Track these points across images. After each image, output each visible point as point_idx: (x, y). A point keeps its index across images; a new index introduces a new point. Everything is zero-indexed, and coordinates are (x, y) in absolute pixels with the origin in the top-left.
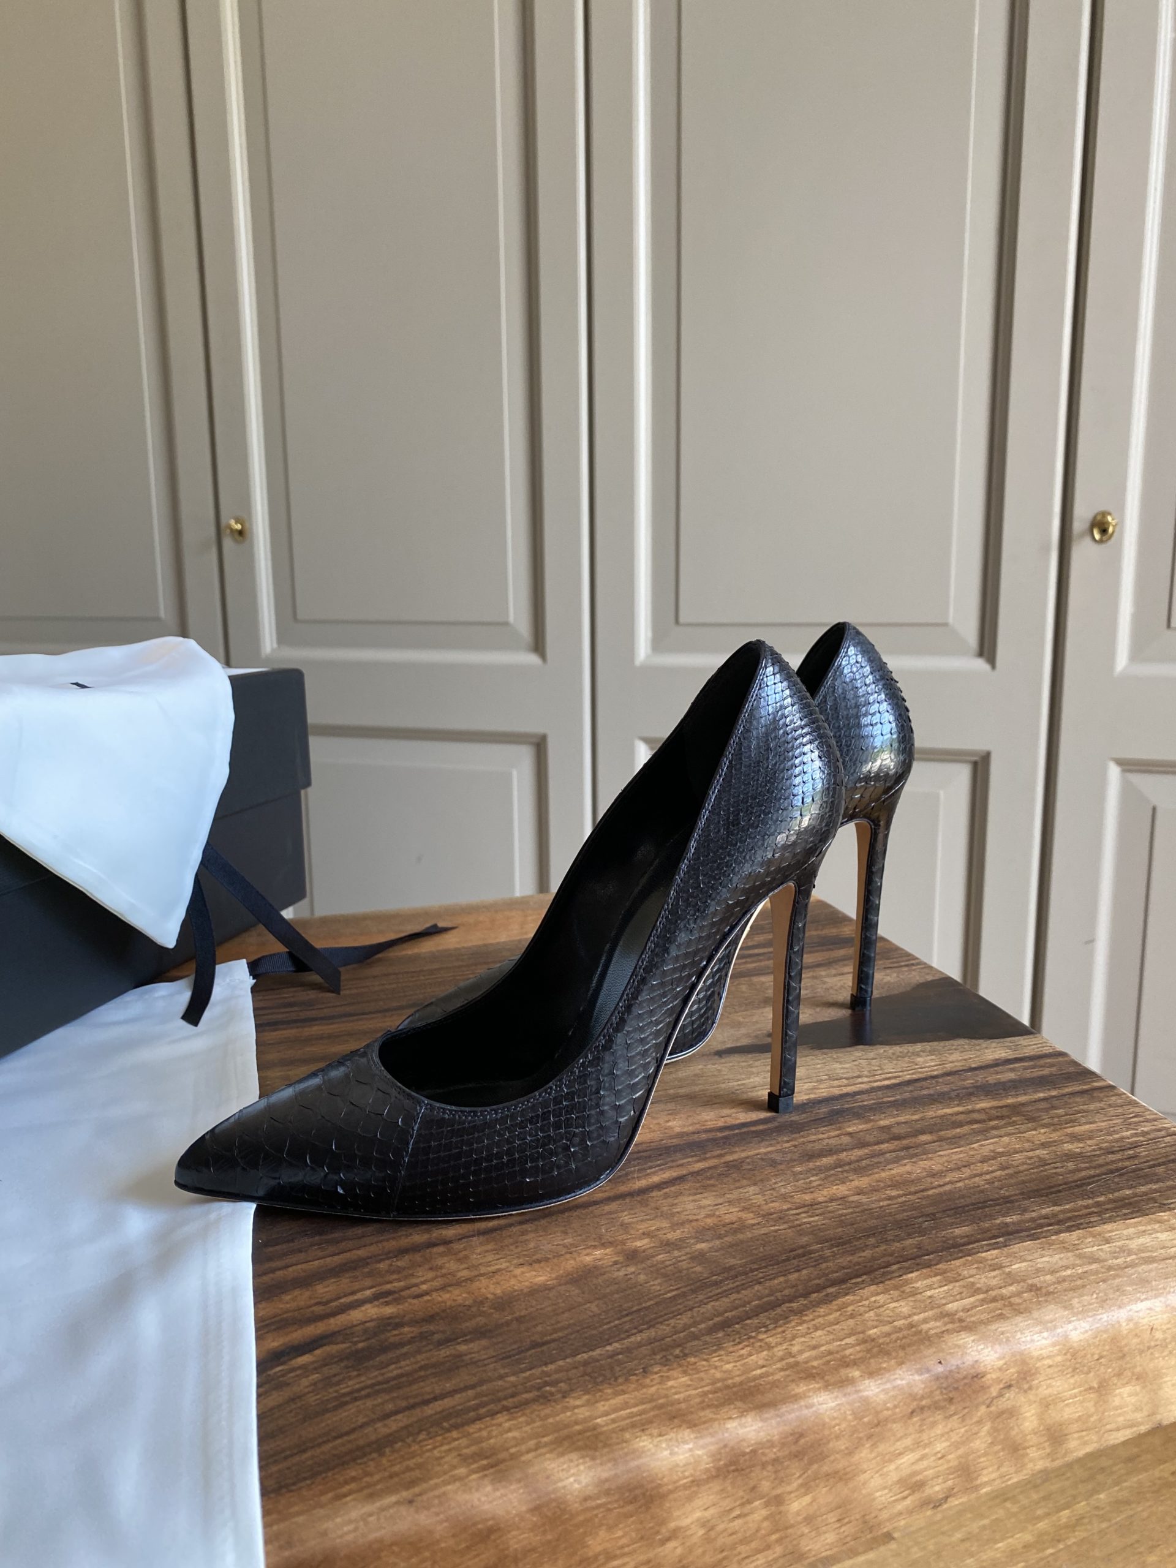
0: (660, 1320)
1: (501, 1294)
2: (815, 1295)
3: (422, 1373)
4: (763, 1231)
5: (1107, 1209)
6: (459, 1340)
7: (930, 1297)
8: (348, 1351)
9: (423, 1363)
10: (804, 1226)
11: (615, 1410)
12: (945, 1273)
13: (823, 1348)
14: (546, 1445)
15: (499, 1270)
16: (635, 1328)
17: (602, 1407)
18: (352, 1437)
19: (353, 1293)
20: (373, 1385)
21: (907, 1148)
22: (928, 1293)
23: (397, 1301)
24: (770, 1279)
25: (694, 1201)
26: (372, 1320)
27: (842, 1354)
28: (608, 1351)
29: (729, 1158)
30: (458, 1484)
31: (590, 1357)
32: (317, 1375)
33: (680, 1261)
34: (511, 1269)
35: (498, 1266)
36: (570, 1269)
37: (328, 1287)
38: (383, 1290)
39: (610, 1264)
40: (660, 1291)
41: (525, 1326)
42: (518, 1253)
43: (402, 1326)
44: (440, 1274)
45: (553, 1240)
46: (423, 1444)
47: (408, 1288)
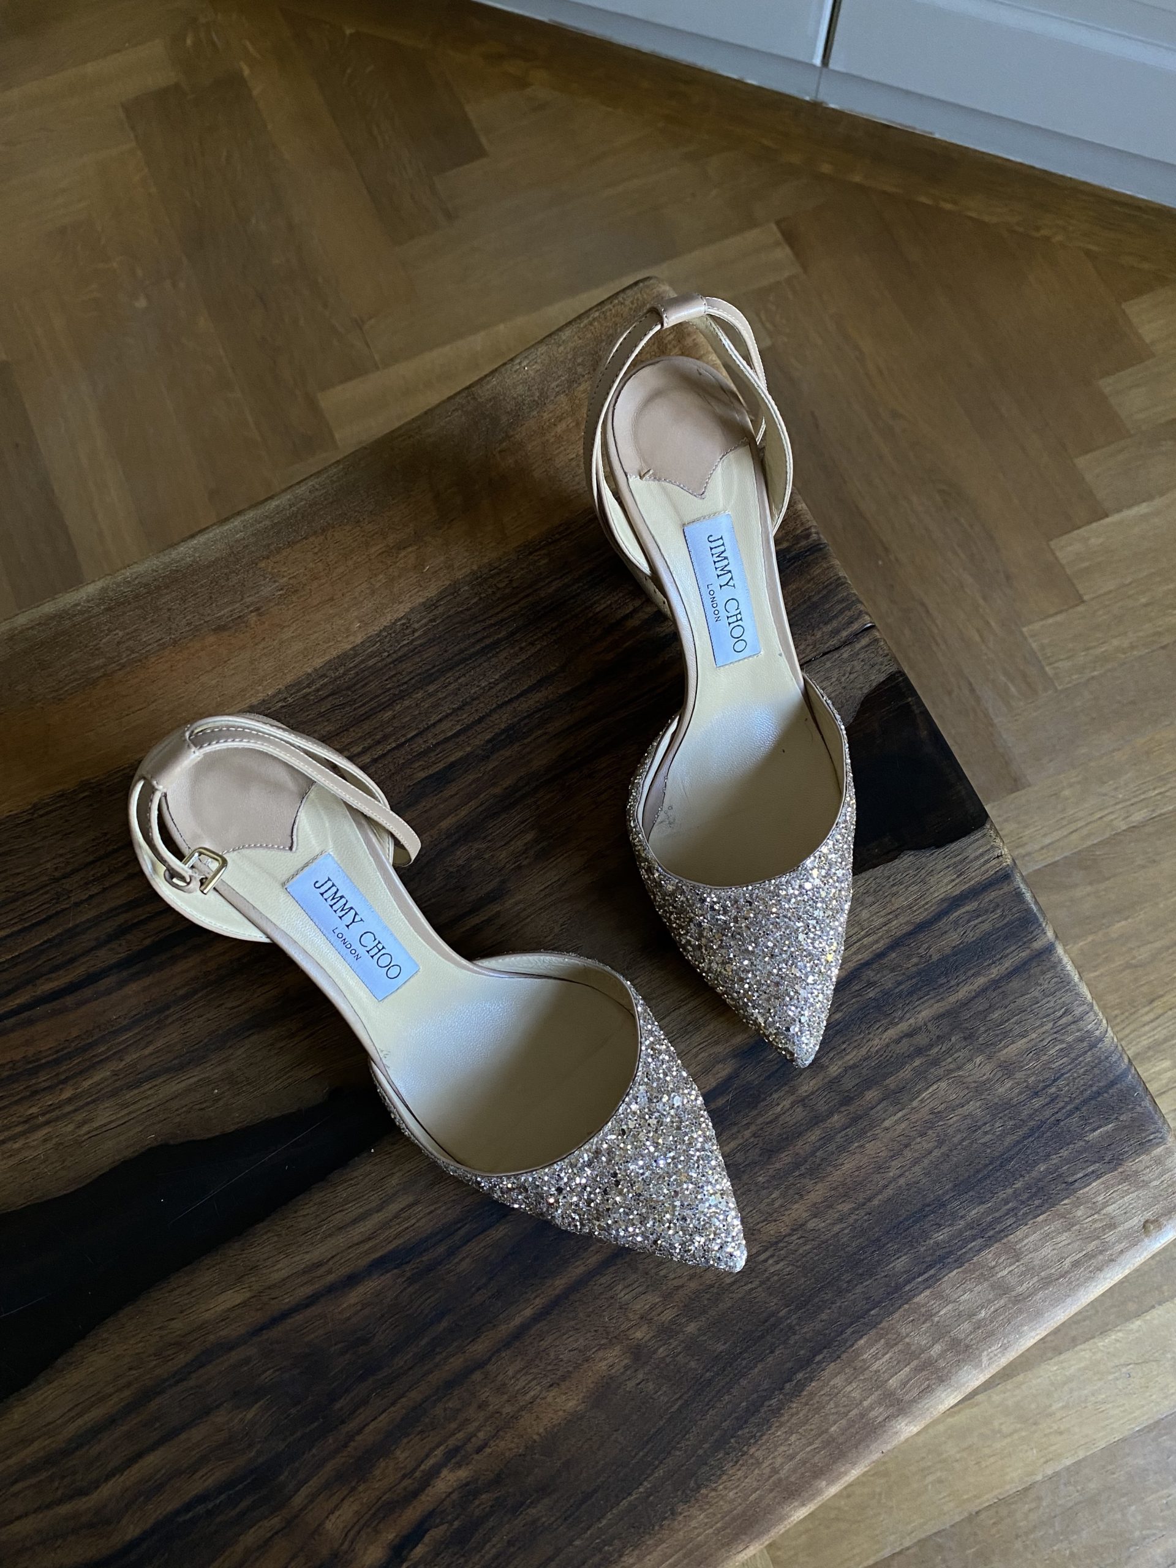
0: (674, 1444)
1: (544, 1434)
2: (788, 1386)
4: (740, 1296)
5: (1023, 1202)
6: (527, 1503)
7: (876, 1372)
8: (447, 1534)
9: (508, 1537)
10: (772, 1280)
12: (887, 1334)
13: (798, 1457)
15: (535, 1398)
16: (657, 1459)
19: (427, 1456)
21: (854, 1120)
22: (875, 1367)
23: (466, 1459)
24: (751, 1368)
26: (453, 1492)
27: (812, 1461)
31: (629, 1505)
33: (677, 1356)
34: (544, 1394)
35: (532, 1393)
36: (592, 1386)
37: (402, 1455)
38: (450, 1447)
39: (622, 1370)
40: (667, 1402)
41: (574, 1472)
42: (544, 1370)
43: (481, 1494)
44: (488, 1414)
45: (569, 1344)
47: (469, 1439)
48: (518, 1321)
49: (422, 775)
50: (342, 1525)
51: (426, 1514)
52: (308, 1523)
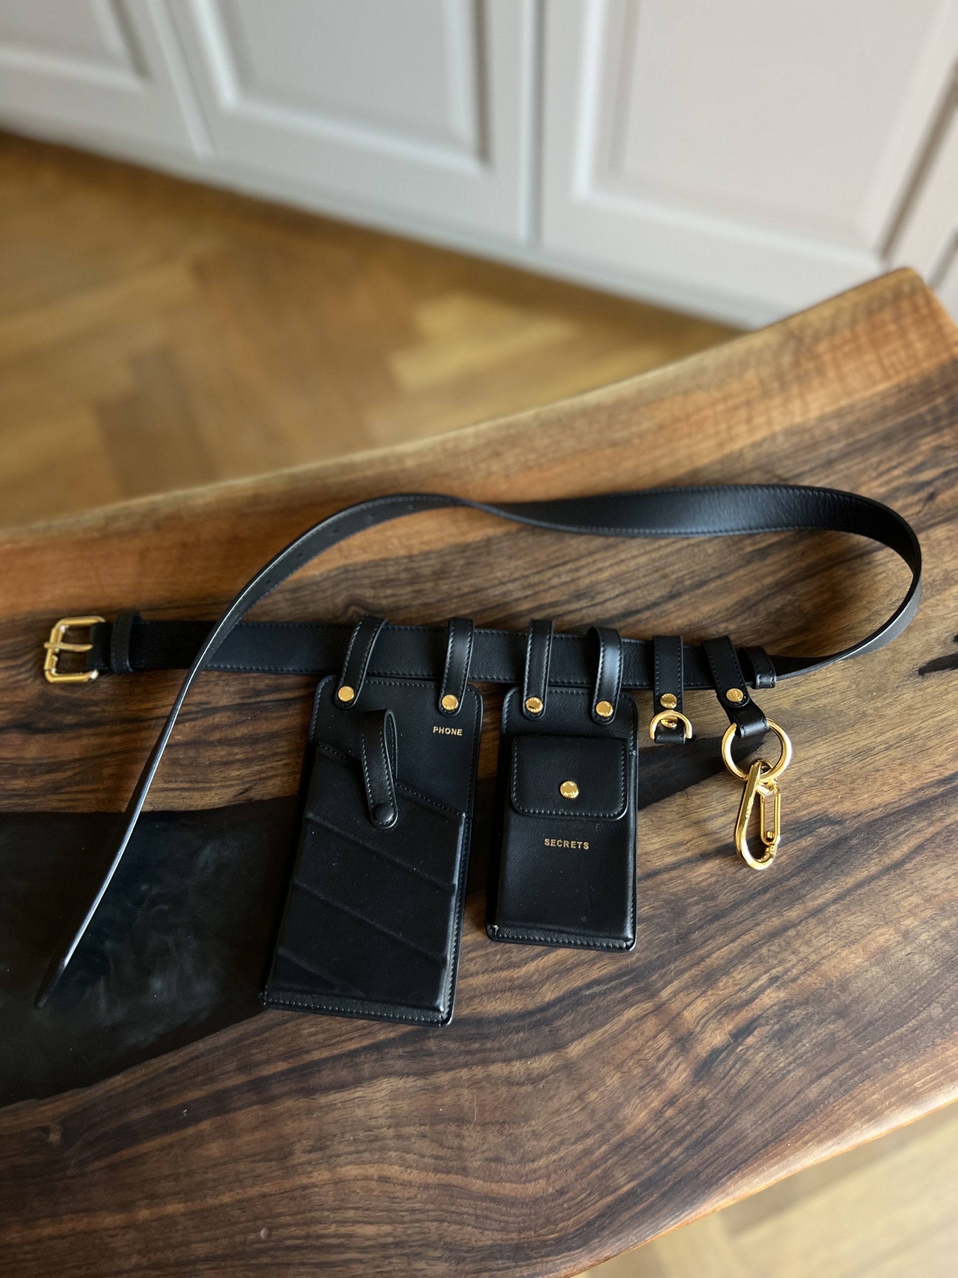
0: (933, 998)
1: (839, 977)
3: (817, 1050)
6: (828, 1020)
8: (771, 1032)
9: (815, 1040)
11: (922, 1076)
14: (894, 1103)
15: (833, 953)
16: (921, 1006)
17: (916, 1073)
18: (797, 1101)
19: (756, 979)
20: (795, 1060)
23: (784, 985)
25: (933, 873)
26: (774, 1005)
28: (909, 1027)
30: (858, 1132)
31: (902, 1033)
32: (761, 1054)
33: (935, 941)
34: (839, 951)
35: (830, 949)
36: (873, 950)
37: (740, 974)
38: (772, 976)
39: (895, 944)
40: (928, 970)
41: (862, 1005)
42: (839, 935)
43: (794, 1009)
44: (800, 958)
45: (857, 920)
46: (834, 1105)
47: (786, 973)
48: (820, 901)
49: (749, 549)
50: (695, 1015)
51: (755, 1017)
52: (672, 1010)
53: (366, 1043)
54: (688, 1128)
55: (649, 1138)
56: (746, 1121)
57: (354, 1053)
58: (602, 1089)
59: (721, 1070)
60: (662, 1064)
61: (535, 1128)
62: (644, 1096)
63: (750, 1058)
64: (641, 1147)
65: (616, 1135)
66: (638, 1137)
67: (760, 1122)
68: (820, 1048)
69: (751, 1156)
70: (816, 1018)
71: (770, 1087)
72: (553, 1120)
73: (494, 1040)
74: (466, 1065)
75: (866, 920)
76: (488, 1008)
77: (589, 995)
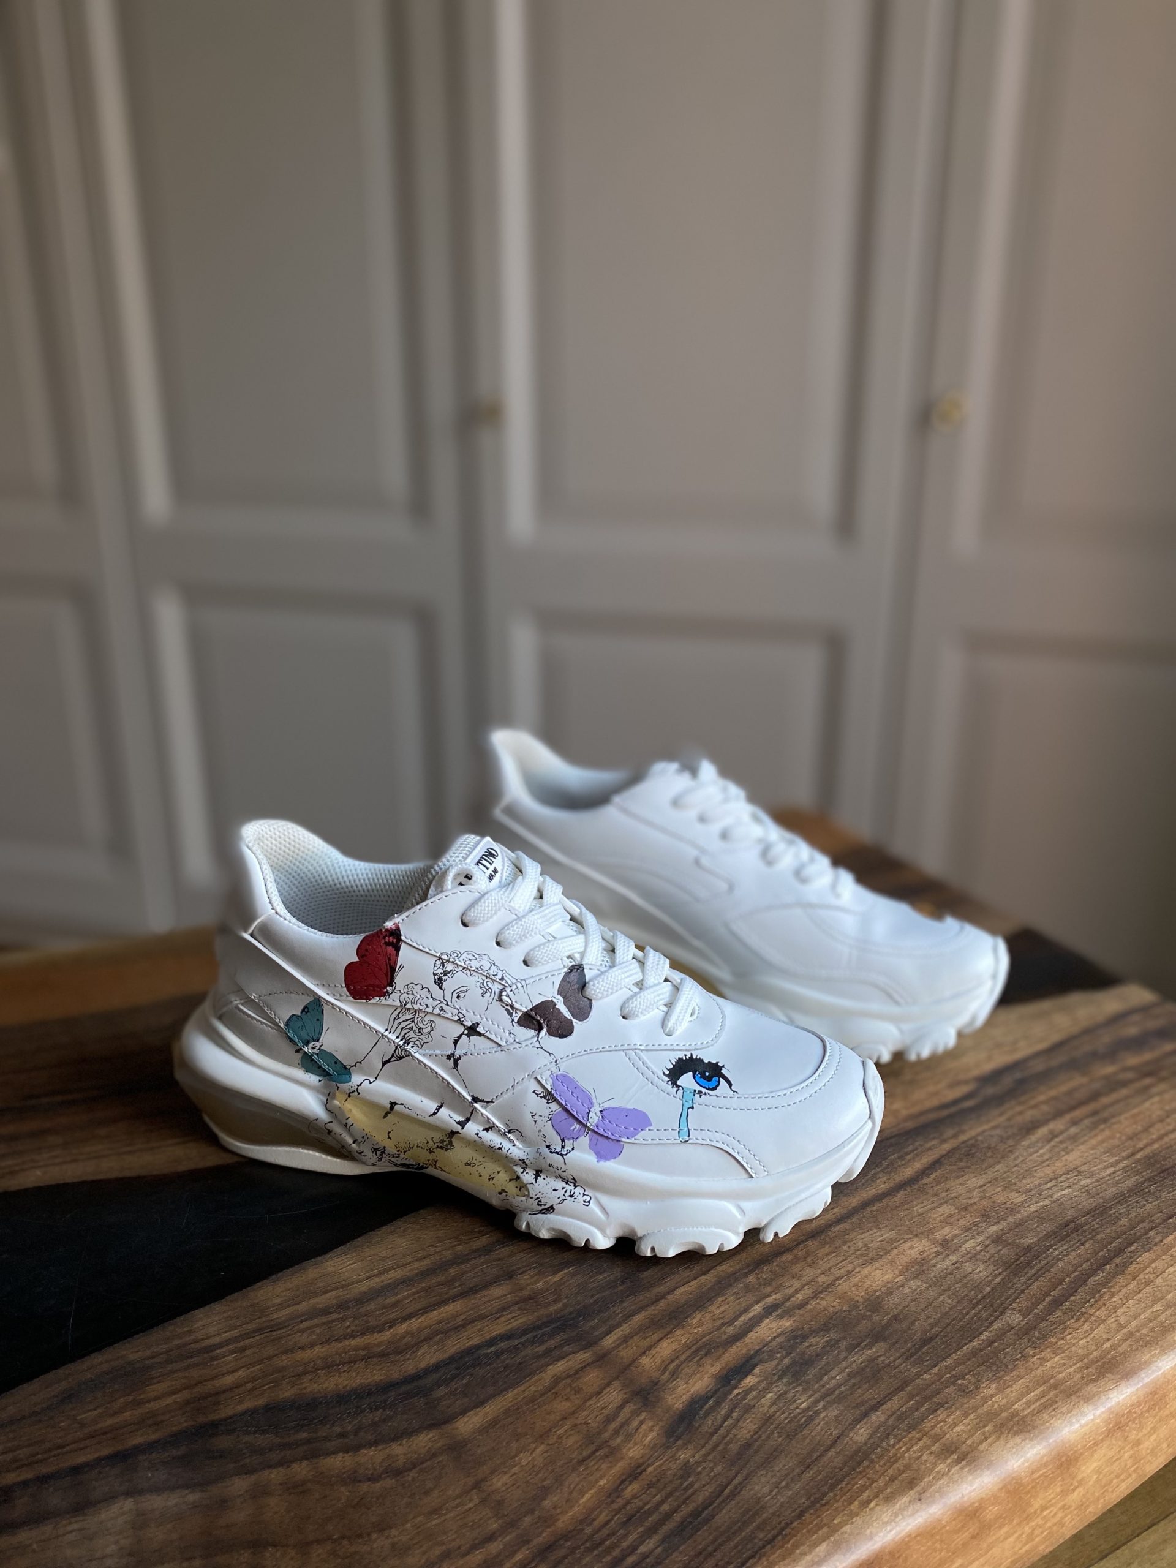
0: (1006, 1305)
1: (866, 1296)
2: (1108, 1267)
3: (854, 1381)
4: (1033, 1209)
6: (863, 1345)
8: (780, 1367)
9: (847, 1371)
10: (1061, 1200)
11: (1021, 1395)
13: (1142, 1317)
14: (990, 1434)
15: (849, 1272)
16: (991, 1315)
17: (1011, 1393)
18: (838, 1448)
19: (746, 1310)
20: (822, 1398)
21: (1095, 1113)
23: (788, 1313)
24: (1066, 1255)
25: (961, 1184)
26: (778, 1336)
27: (1158, 1319)
28: (983, 1340)
29: (963, 1138)
30: (945, 1479)
31: (974, 1348)
32: (770, 1395)
33: (987, 1246)
34: (857, 1270)
35: (846, 1268)
36: (905, 1264)
37: (720, 1308)
38: (768, 1304)
39: (934, 1255)
40: (988, 1277)
41: (905, 1325)
42: (853, 1253)
43: (808, 1338)
44: (804, 1282)
45: (874, 1237)
46: (897, 1447)
47: (788, 1299)
50: (659, 1360)
51: (752, 1352)
52: (622, 1358)
53: (105, 1452)
54: (666, 1507)
55: (599, 1530)
56: (761, 1486)
57: (76, 1470)
58: (515, 1470)
59: (710, 1423)
60: (613, 1425)
61: (396, 1540)
62: (588, 1472)
63: (752, 1403)
64: (588, 1545)
65: (542, 1532)
66: (583, 1529)
67: (784, 1483)
68: (858, 1378)
69: (779, 1533)
70: (843, 1344)
71: (790, 1437)
72: (429, 1525)
73: (333, 1425)
74: (280, 1464)
75: (888, 1235)
76: (324, 1386)
77: (492, 1352)
